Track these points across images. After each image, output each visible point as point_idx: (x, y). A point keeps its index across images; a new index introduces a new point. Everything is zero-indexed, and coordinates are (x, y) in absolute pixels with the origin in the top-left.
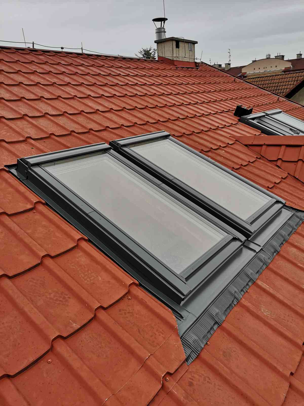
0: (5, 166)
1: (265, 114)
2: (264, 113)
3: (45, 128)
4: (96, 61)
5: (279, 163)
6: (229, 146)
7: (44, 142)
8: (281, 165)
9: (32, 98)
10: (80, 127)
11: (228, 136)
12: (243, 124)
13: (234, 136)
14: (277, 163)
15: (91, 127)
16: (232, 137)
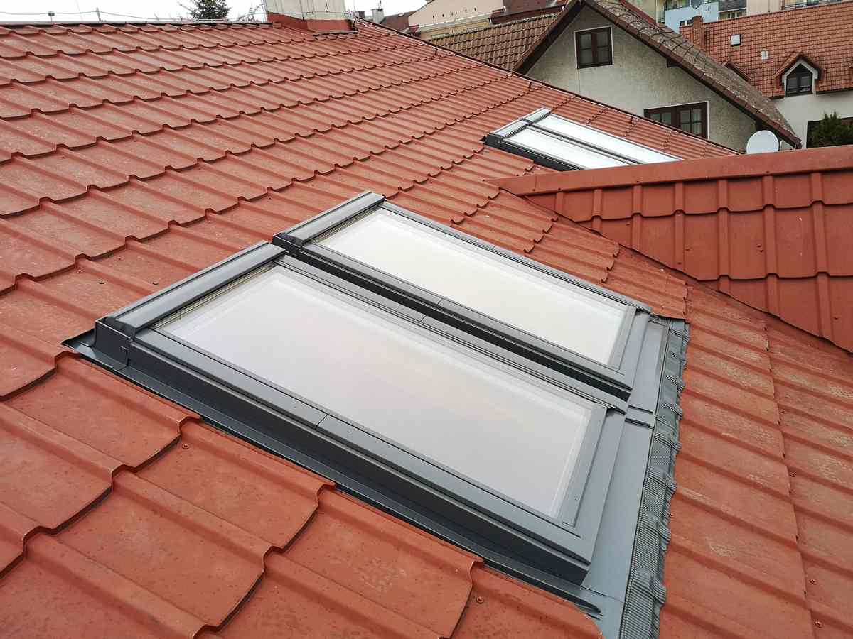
0: (63, 344)
1: (527, 123)
2: (523, 120)
3: (105, 223)
4: (139, 37)
5: (596, 225)
6: (492, 203)
7: (120, 260)
8: (601, 228)
9: (38, 152)
10: (181, 209)
11: (480, 179)
12: (495, 149)
13: (493, 181)
14: (592, 225)
15: (208, 206)
16: (487, 181)
